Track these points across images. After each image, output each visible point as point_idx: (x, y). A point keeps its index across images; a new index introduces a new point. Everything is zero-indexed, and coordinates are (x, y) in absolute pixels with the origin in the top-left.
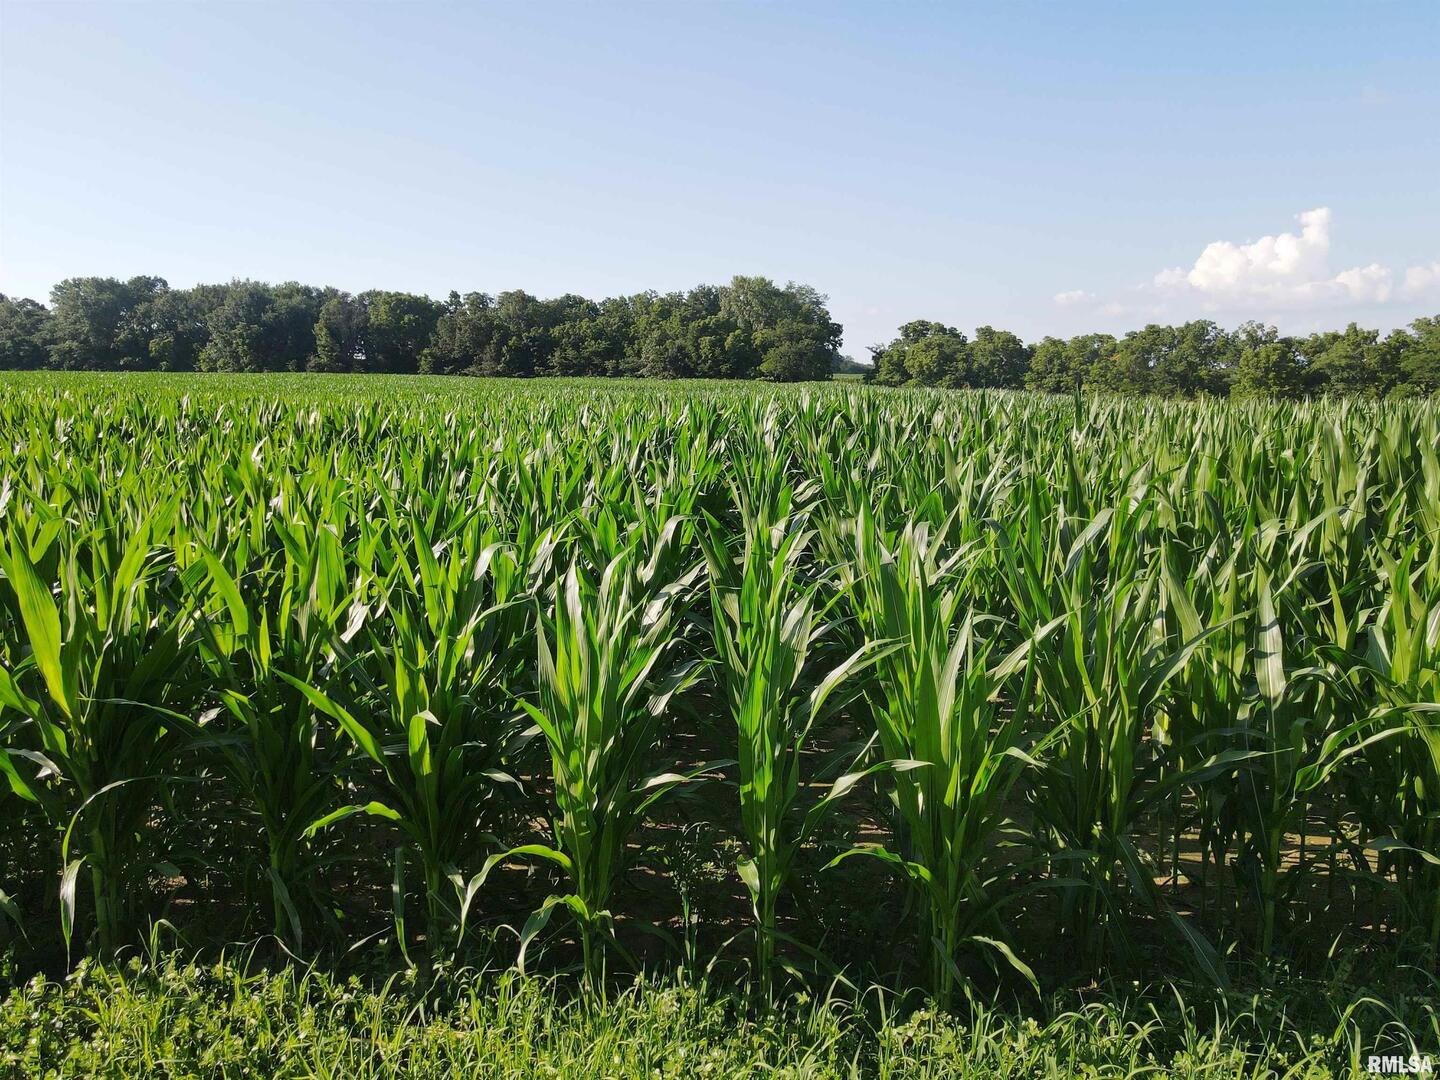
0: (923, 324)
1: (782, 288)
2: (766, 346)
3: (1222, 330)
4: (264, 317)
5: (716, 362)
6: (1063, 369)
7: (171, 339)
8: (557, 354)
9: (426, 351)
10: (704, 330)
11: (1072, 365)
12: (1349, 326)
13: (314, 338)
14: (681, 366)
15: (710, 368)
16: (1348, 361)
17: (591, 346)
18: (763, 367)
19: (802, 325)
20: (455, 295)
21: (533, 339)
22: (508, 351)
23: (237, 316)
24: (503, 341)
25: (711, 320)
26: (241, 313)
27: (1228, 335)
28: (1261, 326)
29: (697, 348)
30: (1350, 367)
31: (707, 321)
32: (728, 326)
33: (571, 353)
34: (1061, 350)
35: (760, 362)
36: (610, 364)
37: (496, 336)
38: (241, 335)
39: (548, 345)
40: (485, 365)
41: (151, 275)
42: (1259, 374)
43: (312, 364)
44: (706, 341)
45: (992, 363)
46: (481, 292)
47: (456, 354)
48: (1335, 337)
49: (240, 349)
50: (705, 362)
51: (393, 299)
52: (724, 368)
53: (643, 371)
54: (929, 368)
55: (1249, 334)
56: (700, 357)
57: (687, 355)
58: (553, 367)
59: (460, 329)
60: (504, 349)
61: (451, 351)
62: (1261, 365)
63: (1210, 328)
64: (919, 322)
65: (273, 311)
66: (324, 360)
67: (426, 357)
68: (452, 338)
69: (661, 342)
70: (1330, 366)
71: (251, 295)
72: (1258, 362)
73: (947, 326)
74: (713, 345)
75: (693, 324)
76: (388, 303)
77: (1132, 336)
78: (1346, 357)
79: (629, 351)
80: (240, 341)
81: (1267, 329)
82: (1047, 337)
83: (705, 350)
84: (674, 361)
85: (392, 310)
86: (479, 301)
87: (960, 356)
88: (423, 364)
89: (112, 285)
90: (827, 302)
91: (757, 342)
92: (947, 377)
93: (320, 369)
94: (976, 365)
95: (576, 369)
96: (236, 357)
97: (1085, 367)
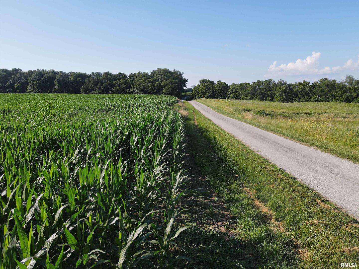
0: (205, 80)
1: (172, 71)
2: (164, 86)
3: (275, 82)
4: (42, 79)
5: (152, 90)
6: (236, 91)
7: (20, 84)
8: (115, 88)
9: (82, 87)
10: (150, 82)
11: (238, 91)
12: (304, 81)
13: (54, 84)
14: (144, 91)
15: (151, 91)
16: (302, 89)
17: (123, 86)
18: (164, 91)
19: (174, 80)
20: (93, 73)
21: (109, 84)
22: (103, 87)
23: (35, 78)
24: (102, 84)
25: (152, 79)
26: (36, 78)
27: (276, 83)
28: (283, 81)
29: (148, 86)
30: (301, 91)
31: (151, 79)
32: (156, 81)
33: (118, 87)
34: (236, 87)
35: (163, 90)
36: (127, 90)
37: (100, 83)
38: (36, 83)
39: (113, 85)
40: (97, 91)
41: (17, 68)
42: (280, 93)
43: (54, 90)
44: (150, 84)
45: (219, 90)
46: (99, 72)
47: (90, 88)
48: (300, 84)
49: (36, 87)
50: (150, 90)
51: (75, 74)
52: (154, 91)
53: (135, 92)
54: (203, 91)
55: (280, 83)
56: (148, 88)
57: (145, 88)
58: (114, 91)
59: (91, 82)
60: (102, 87)
61: (89, 87)
62: (281, 91)
63: (272, 81)
64: (204, 79)
65: (44, 77)
66: (56, 89)
67: (82, 89)
68: (89, 84)
69: (139, 85)
70: (297, 91)
71: (39, 73)
72: (280, 90)
73: (211, 81)
74: (152, 85)
75: (147, 80)
76: (74, 75)
77: (254, 83)
78: (301, 89)
79: (132, 87)
80: (36, 85)
81: (284, 81)
82: (233, 83)
83: (150, 87)
84: (142, 89)
85: (75, 77)
86: (98, 74)
87: (211, 88)
88: (82, 91)
89: (6, 71)
90: (183, 75)
91: (163, 85)
92: (208, 94)
93: (56, 92)
94: (215, 91)
95: (119, 92)
96: (35, 89)
97: (241, 91)
